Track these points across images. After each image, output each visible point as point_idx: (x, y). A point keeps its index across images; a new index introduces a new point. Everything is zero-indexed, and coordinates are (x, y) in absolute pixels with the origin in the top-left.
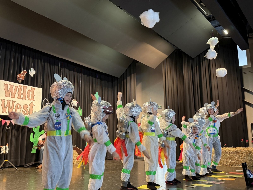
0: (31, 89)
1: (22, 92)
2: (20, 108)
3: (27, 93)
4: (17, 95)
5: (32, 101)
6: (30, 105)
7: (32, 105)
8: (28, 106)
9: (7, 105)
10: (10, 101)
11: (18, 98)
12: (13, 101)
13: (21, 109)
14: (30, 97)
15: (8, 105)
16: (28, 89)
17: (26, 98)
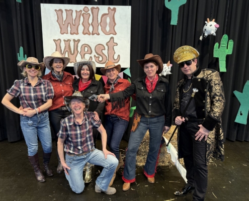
0: (109, 12)
1: (90, 21)
2: (90, 52)
3: (99, 21)
4: (81, 28)
5: (112, 35)
6: (109, 44)
7: (112, 44)
8: (104, 47)
9: (65, 49)
10: (70, 41)
11: (84, 33)
12: (74, 40)
13: (91, 54)
14: (108, 29)
15: (68, 49)
16: (103, 13)
17: (100, 31)
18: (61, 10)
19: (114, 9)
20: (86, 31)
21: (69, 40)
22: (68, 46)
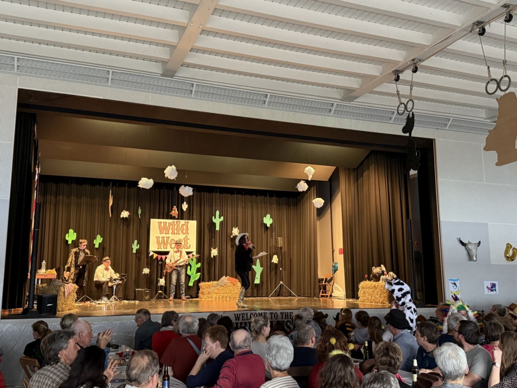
0: (185, 223)
1: (176, 228)
3: (180, 228)
4: (171, 231)
5: (186, 235)
7: (186, 239)
9: (161, 241)
10: (165, 237)
11: (172, 234)
12: (167, 237)
14: (184, 231)
15: (163, 241)
16: (182, 224)
17: (180, 232)
18: (161, 222)
19: (188, 222)
20: (173, 232)
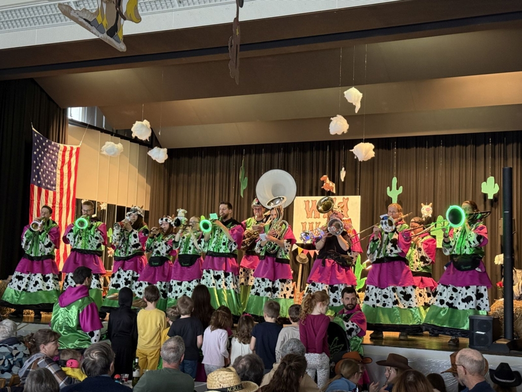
0: (343, 200)
12: (316, 223)
18: (308, 201)
19: (348, 199)
21: (313, 223)
22: (311, 227)
